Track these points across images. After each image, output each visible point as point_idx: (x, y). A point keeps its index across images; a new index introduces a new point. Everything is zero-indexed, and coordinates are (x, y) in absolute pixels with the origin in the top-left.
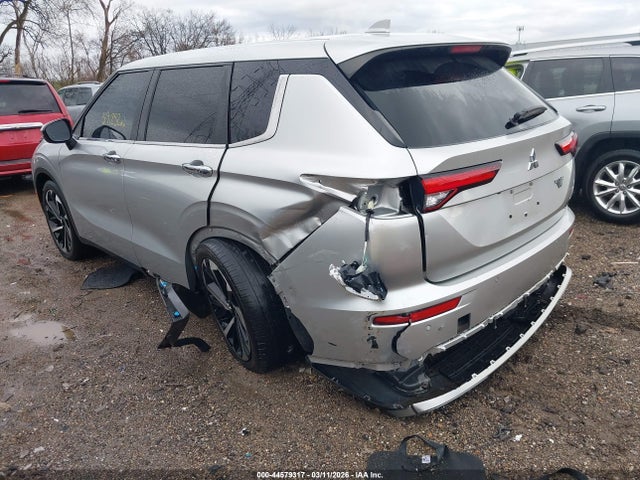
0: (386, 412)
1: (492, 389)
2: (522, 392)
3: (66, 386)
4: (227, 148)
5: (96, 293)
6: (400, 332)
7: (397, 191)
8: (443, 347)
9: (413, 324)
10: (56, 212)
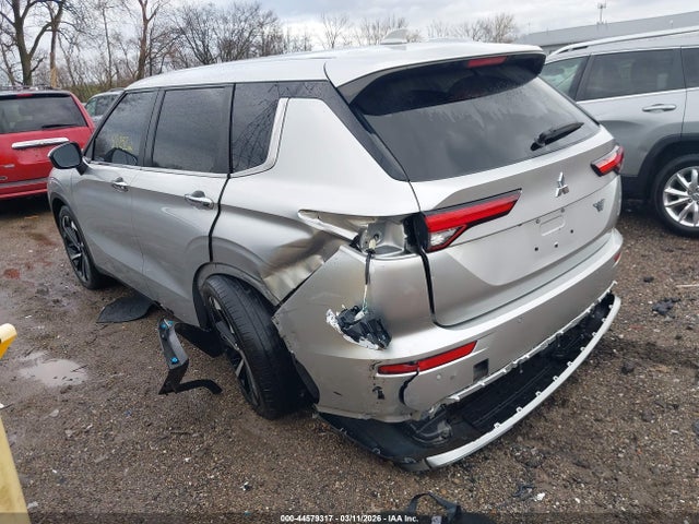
0: (400, 467)
1: (520, 439)
2: (553, 442)
3: (69, 433)
4: (229, 177)
5: (111, 328)
6: (407, 382)
7: (402, 228)
8: (456, 397)
9: (420, 373)
10: (73, 238)
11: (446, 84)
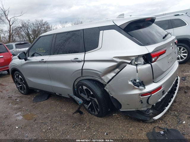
0: (144, 121)
2: (179, 111)
3: (44, 130)
4: (85, 53)
5: (38, 103)
7: (142, 58)
8: (160, 100)
9: (152, 95)
10: (19, 81)
11: (141, 25)
